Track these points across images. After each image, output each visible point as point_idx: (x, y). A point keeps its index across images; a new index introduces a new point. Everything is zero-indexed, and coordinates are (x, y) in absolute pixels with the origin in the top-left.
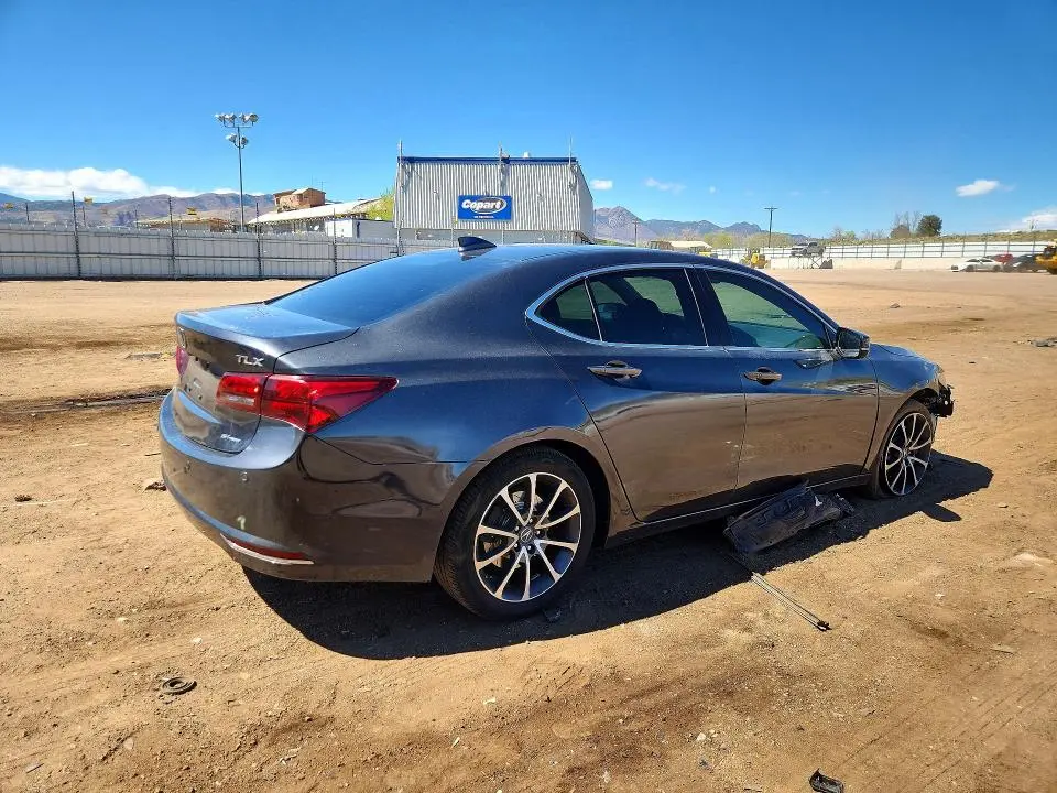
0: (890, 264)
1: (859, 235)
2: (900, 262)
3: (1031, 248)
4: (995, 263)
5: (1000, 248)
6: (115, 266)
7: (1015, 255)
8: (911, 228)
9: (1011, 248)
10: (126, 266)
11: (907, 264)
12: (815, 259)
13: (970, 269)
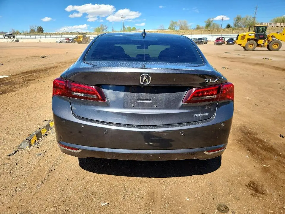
0: (37, 41)
1: (20, 32)
2: (40, 40)
3: (72, 37)
4: (66, 41)
5: (65, 37)
7: (70, 39)
8: (35, 30)
9: (68, 37)
11: (42, 41)
12: (13, 39)
13: (61, 42)
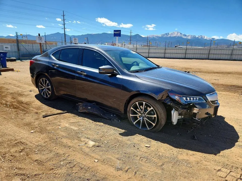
6: (217, 57)
10: (219, 57)
